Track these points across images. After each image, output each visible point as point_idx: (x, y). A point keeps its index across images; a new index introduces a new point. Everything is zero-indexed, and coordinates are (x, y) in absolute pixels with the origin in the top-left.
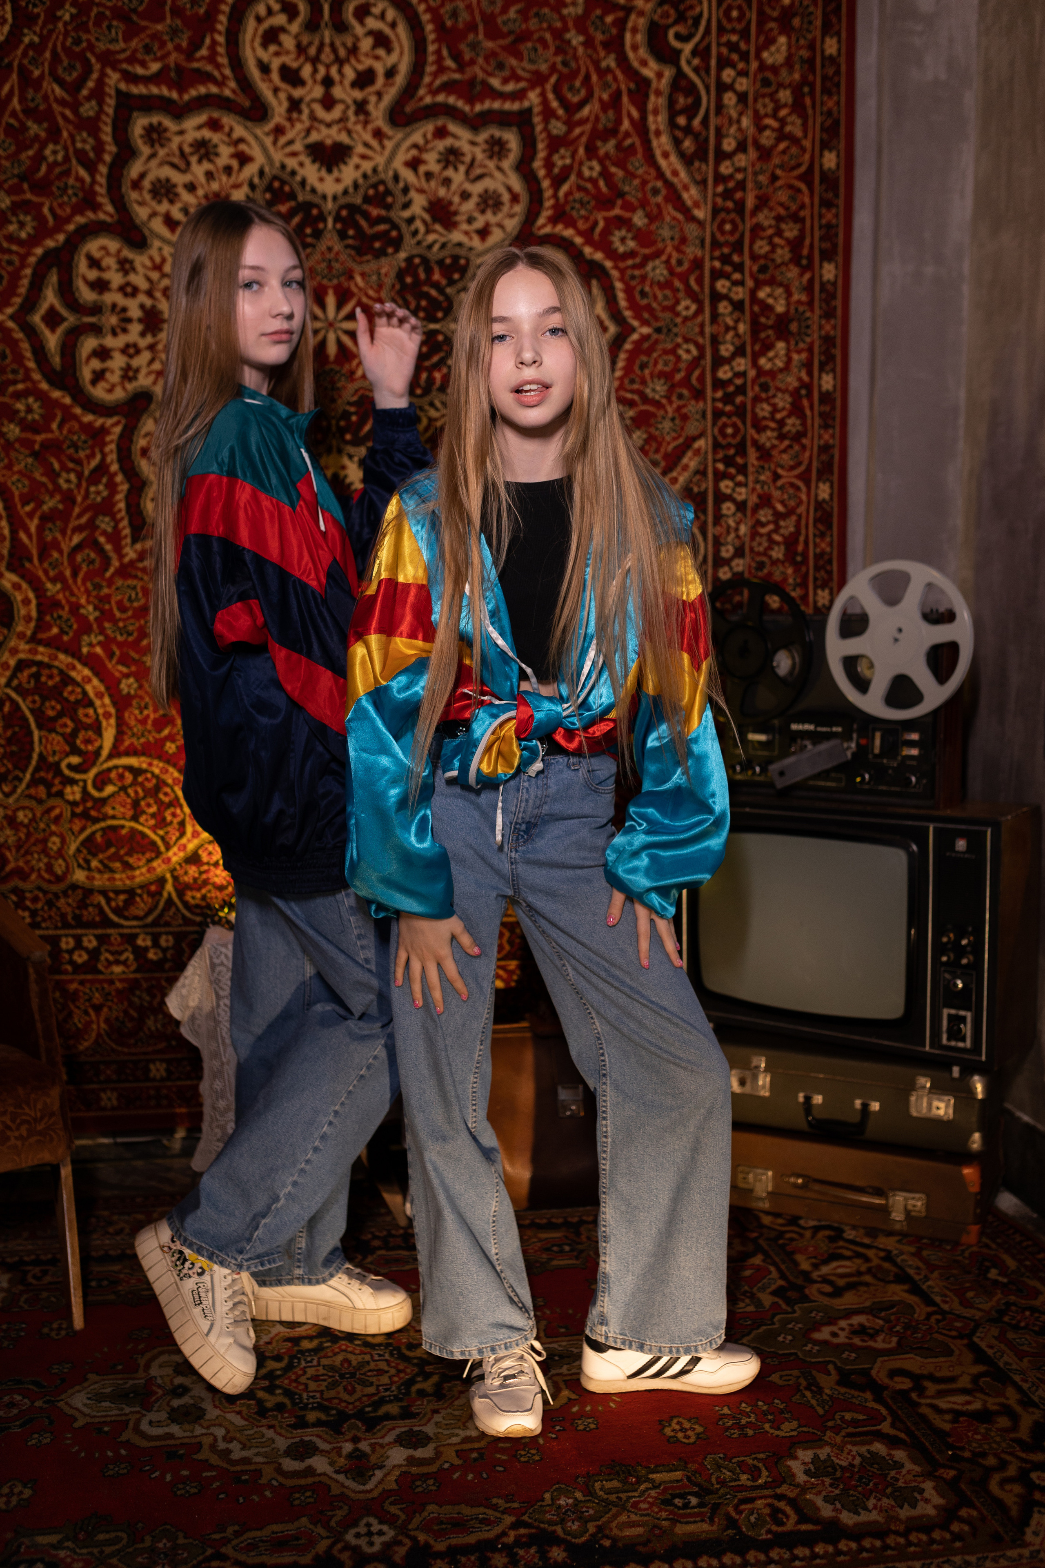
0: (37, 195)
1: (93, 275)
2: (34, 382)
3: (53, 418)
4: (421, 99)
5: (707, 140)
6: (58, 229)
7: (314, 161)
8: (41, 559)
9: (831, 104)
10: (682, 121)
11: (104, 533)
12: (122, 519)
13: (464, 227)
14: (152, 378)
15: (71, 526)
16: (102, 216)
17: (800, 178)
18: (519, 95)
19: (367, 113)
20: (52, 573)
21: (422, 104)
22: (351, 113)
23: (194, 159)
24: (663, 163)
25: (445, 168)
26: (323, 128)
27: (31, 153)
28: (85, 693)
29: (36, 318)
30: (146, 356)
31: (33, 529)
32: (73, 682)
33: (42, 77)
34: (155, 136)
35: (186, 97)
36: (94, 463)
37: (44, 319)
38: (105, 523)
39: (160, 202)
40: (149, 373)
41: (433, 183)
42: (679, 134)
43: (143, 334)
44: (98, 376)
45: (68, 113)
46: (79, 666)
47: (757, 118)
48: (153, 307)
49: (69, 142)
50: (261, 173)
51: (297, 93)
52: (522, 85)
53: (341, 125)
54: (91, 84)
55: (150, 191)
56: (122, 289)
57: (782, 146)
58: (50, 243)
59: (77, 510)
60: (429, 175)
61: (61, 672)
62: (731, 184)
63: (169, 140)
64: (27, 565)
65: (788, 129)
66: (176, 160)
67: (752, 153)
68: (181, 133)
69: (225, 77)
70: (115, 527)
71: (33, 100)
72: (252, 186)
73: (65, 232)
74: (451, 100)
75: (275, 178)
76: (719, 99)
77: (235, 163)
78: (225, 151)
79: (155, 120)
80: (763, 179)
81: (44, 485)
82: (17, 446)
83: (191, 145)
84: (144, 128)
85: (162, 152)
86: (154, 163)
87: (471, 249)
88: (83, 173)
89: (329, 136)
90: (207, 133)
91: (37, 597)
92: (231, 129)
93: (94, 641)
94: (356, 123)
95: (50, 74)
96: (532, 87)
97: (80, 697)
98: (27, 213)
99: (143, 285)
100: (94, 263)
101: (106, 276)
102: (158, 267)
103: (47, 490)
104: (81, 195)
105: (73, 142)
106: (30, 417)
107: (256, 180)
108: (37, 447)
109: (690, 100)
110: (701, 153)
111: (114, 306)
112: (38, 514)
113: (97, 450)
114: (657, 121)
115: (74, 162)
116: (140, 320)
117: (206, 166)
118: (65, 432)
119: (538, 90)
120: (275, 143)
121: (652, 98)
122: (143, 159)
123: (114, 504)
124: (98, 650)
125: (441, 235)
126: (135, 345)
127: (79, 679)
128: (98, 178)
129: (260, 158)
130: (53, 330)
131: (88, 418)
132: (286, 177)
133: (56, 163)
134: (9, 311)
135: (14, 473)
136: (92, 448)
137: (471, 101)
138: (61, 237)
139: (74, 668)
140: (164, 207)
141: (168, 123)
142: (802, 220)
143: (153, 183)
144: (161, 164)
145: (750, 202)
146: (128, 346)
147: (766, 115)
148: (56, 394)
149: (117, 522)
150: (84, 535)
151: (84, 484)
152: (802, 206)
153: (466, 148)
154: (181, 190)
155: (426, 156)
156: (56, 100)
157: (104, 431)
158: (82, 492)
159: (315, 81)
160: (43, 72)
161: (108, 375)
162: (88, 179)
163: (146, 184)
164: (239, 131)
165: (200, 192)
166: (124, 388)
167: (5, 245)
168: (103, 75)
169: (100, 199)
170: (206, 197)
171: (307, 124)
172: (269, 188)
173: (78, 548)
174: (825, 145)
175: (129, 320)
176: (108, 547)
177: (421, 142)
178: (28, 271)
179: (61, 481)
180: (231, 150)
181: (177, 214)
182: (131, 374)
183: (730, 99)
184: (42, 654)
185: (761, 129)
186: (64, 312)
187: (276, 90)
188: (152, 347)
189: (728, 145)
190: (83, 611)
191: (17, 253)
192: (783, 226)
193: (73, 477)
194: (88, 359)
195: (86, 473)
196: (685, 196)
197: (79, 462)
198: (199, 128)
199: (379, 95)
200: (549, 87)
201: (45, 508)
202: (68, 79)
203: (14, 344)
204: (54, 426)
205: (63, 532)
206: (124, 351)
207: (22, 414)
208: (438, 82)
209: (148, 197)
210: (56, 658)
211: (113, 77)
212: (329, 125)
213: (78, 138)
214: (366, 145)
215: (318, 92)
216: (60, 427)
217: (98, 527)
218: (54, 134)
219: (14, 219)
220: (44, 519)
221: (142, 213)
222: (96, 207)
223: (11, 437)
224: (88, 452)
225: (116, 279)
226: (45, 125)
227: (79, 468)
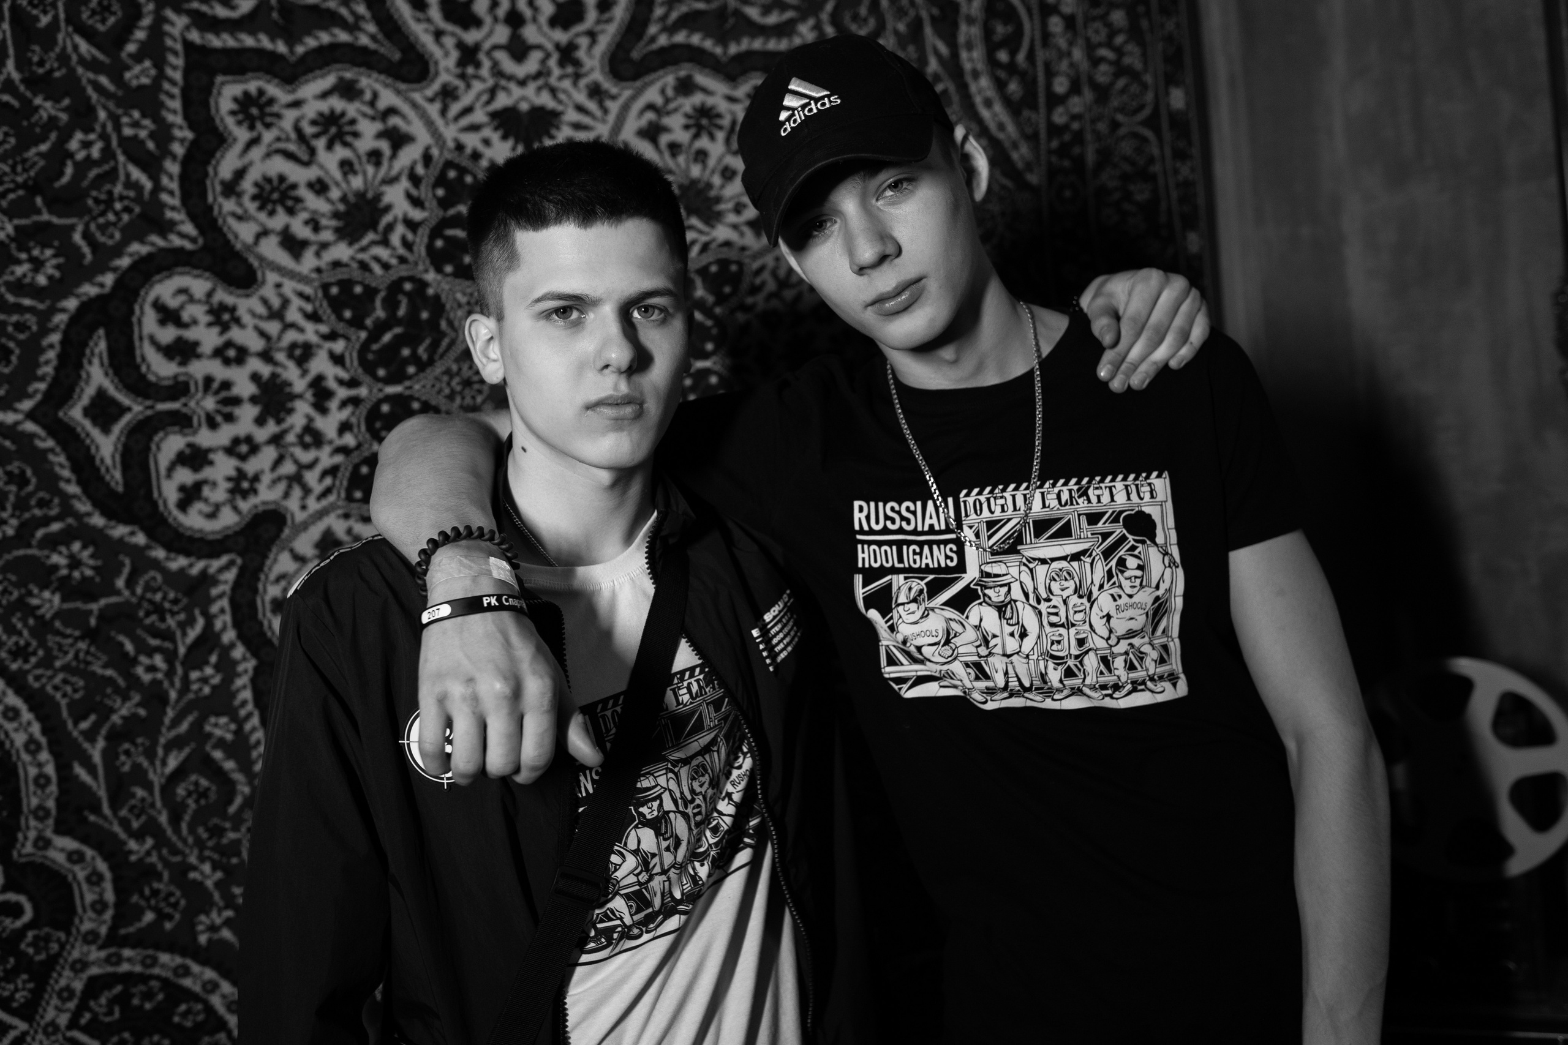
0: (60, 216)
1: (168, 334)
2: (79, 516)
3: (118, 572)
4: (653, 39)
5: (1034, 81)
6: (101, 266)
7: (505, 137)
8: (115, 806)
9: (1170, 26)
10: (1003, 56)
11: (221, 743)
12: (249, 715)
13: (732, 218)
14: (281, 487)
15: (162, 740)
16: (177, 241)
17: (1146, 123)
18: (784, 30)
19: (577, 63)
20: (135, 825)
21: (655, 46)
22: (553, 63)
23: (320, 144)
24: (985, 113)
25: (696, 136)
26: (513, 86)
27: (44, 147)
28: (209, 1009)
29: (76, 413)
30: (269, 454)
31: (97, 758)
32: (188, 995)
33: (54, 25)
34: (254, 111)
35: (300, 50)
36: (193, 634)
37: (87, 412)
38: (220, 727)
39: (272, 213)
40: (275, 482)
41: (681, 159)
42: (1002, 74)
43: (260, 421)
44: (190, 495)
45: (104, 80)
46: (196, 968)
47: (1090, 48)
48: (274, 376)
49: (109, 128)
50: (427, 158)
51: (471, 37)
52: (789, 14)
53: (540, 82)
54: (140, 35)
55: (254, 198)
56: (219, 353)
57: (1121, 83)
58: (89, 290)
59: (170, 713)
60: (674, 148)
61: (165, 982)
62: (1067, 137)
63: (278, 116)
64: (92, 818)
65: (1127, 61)
66: (292, 147)
67: (1088, 95)
68: (297, 104)
69: (358, 18)
70: (238, 732)
71: (41, 63)
72: (415, 180)
73: (115, 270)
74: (696, 39)
75: (449, 164)
76: (1044, 25)
77: (384, 146)
78: (368, 129)
79: (252, 86)
80: (1102, 127)
81: (110, 681)
82: (58, 624)
83: (314, 123)
84: (236, 100)
85: (268, 136)
86: (256, 153)
87: (743, 249)
88: (136, 174)
89: (523, 98)
90: (337, 103)
91: (112, 868)
92: (375, 95)
93: (218, 921)
94: (561, 78)
95: (68, 21)
96: (803, 18)
97: (201, 1018)
98: (44, 245)
99: (255, 344)
100: (168, 316)
101: (191, 334)
102: (276, 314)
103: (117, 690)
104: (137, 210)
105: (118, 127)
106: (76, 574)
107: (420, 170)
108: (93, 622)
109: (1010, 29)
110: (1029, 100)
111: (208, 380)
112: (104, 731)
113: (197, 612)
114: (973, 59)
115: (121, 158)
116: (253, 400)
117: (341, 152)
118: (139, 590)
119: (811, 22)
120: (444, 112)
121: (963, 28)
122: (238, 147)
123: (233, 695)
124: (226, 934)
125: (701, 232)
126: (249, 439)
127: (197, 988)
128: (165, 181)
129: (423, 137)
130: (106, 430)
131: (179, 563)
132: (465, 163)
133: (89, 162)
134: (27, 405)
135: (57, 671)
136: (188, 609)
137: (723, 40)
138: (109, 279)
139: (186, 972)
140: (280, 220)
141: (273, 90)
142: (1153, 178)
143: (256, 184)
144: (268, 155)
145: (1091, 157)
146: (236, 441)
147: (1100, 45)
148: (120, 531)
149: (240, 723)
150: (187, 751)
151: (180, 670)
152: (1151, 160)
153: (723, 106)
154: (303, 192)
155: (667, 121)
156: (82, 61)
157: (207, 580)
158: (178, 683)
159: (496, 19)
160: (56, 18)
161: (206, 491)
162: (148, 185)
163: (247, 185)
164: (388, 98)
165: (335, 194)
166: (235, 509)
167: (11, 298)
168: (160, 20)
169: (169, 214)
170: (344, 199)
171: (490, 82)
172: (440, 180)
173: (179, 774)
174: (1171, 80)
175: (236, 401)
176: (229, 765)
177: (659, 101)
178: (55, 338)
179: (140, 671)
180: (378, 126)
181: (300, 230)
182: (245, 485)
183: (1056, 24)
184: (130, 961)
185: (1096, 62)
186: (124, 399)
187: (438, 34)
188: (276, 440)
189: (1061, 86)
190: (193, 875)
191: (31, 310)
192: (1132, 187)
193: (158, 660)
194: (171, 469)
195: (182, 650)
196: (1015, 156)
197: (167, 635)
198: (324, 95)
199: (592, 35)
200: (825, 16)
201: (115, 718)
202: (101, 28)
203: (39, 459)
204: (120, 583)
205: (150, 754)
206: (230, 450)
207: (64, 572)
208: (674, 15)
209: (252, 207)
210: (155, 962)
211: (178, 23)
212: (522, 83)
213: (125, 120)
214: (580, 109)
215: (502, 34)
216: (130, 583)
217: (210, 735)
218: (83, 116)
219: (23, 256)
220: (115, 737)
221: (245, 232)
222: (165, 228)
223: (47, 612)
224: (182, 617)
225: (208, 338)
226: (66, 102)
227: (167, 645)
